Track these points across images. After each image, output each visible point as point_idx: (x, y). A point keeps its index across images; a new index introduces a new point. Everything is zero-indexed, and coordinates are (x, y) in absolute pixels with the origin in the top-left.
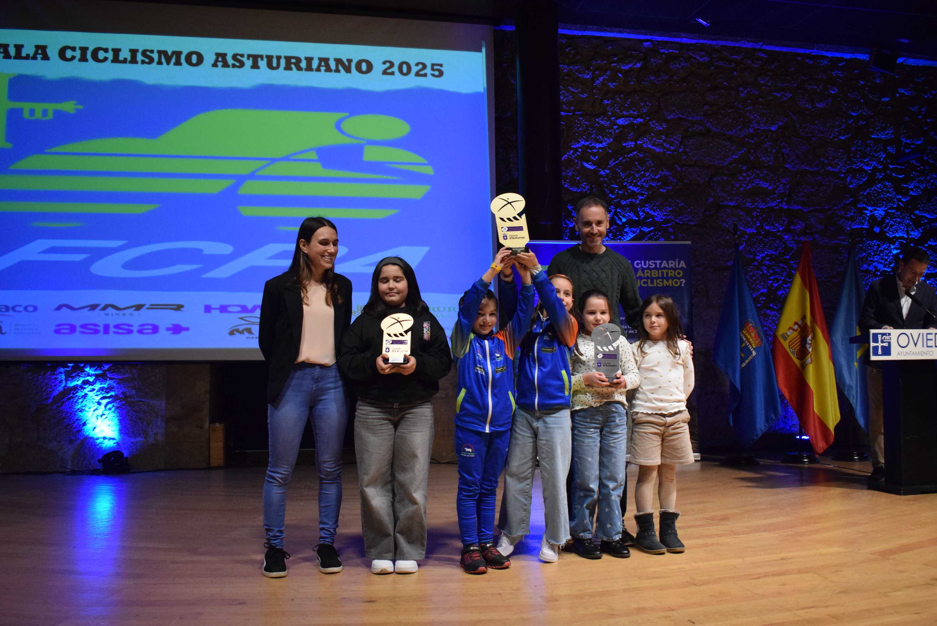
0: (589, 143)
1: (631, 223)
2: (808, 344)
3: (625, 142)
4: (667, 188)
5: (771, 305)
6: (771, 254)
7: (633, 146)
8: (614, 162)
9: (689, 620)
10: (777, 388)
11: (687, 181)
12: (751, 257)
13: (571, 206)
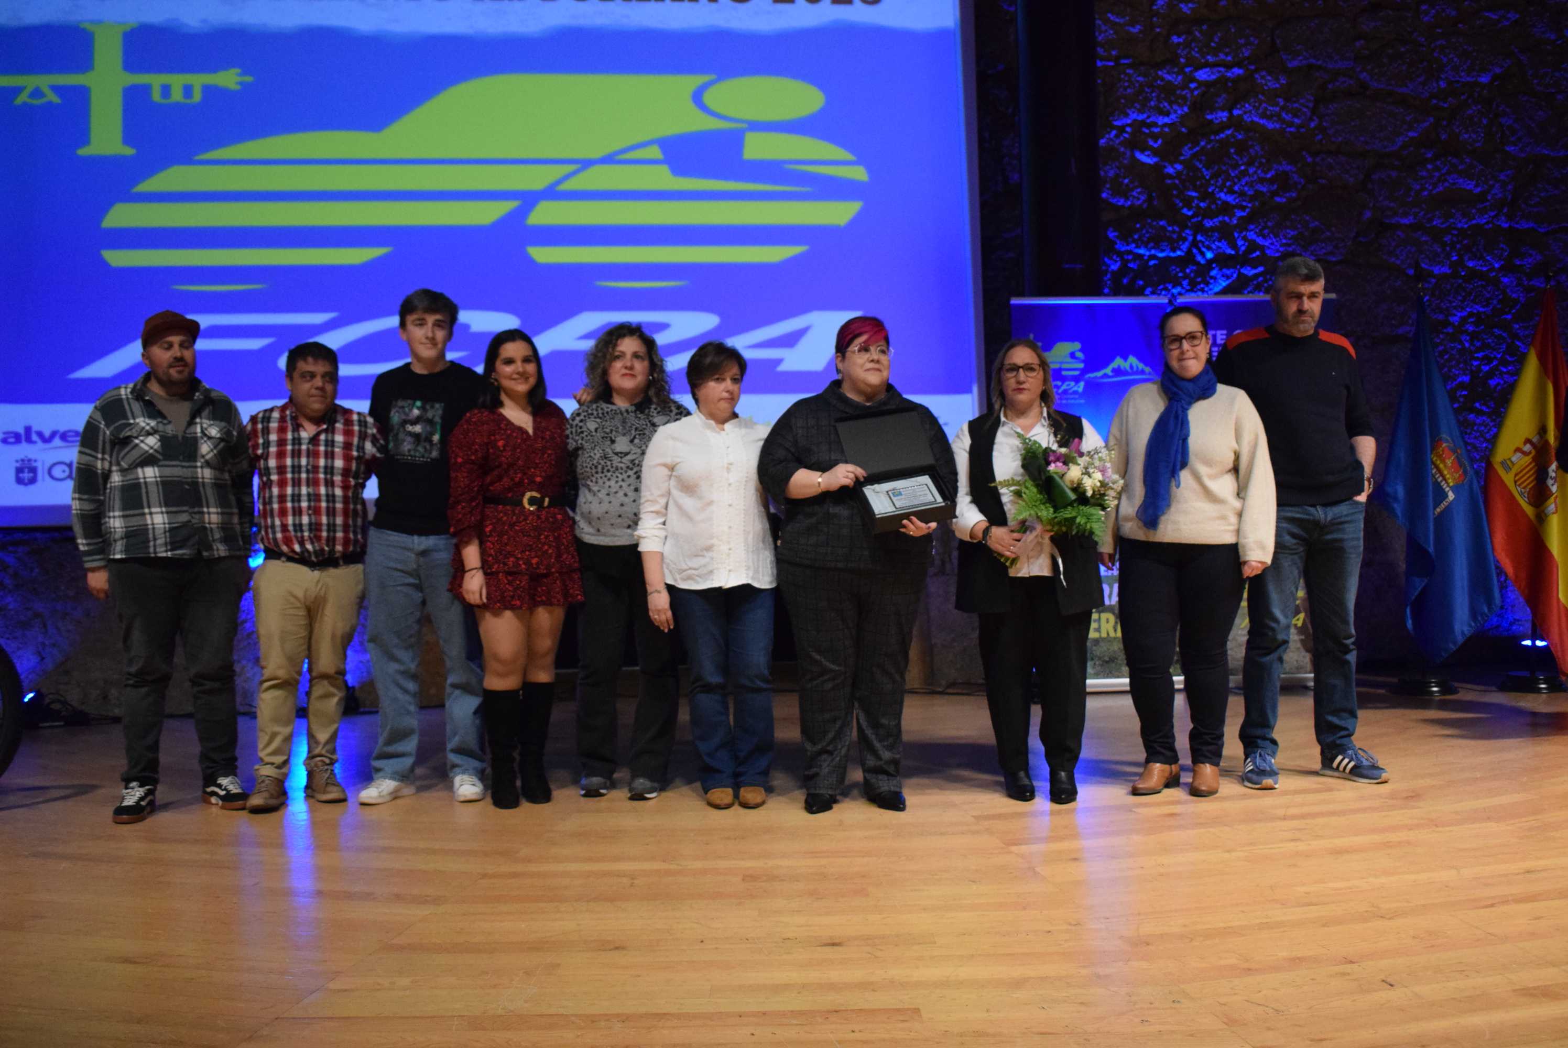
0: (1145, 116)
1: (1222, 261)
2: (1551, 477)
3: (1212, 114)
4: (1288, 195)
5: (1477, 405)
6: (1478, 311)
7: (1225, 119)
8: (1190, 149)
9: (1383, 981)
10: (1492, 558)
11: (1324, 181)
12: (1441, 317)
13: (1115, 231)
